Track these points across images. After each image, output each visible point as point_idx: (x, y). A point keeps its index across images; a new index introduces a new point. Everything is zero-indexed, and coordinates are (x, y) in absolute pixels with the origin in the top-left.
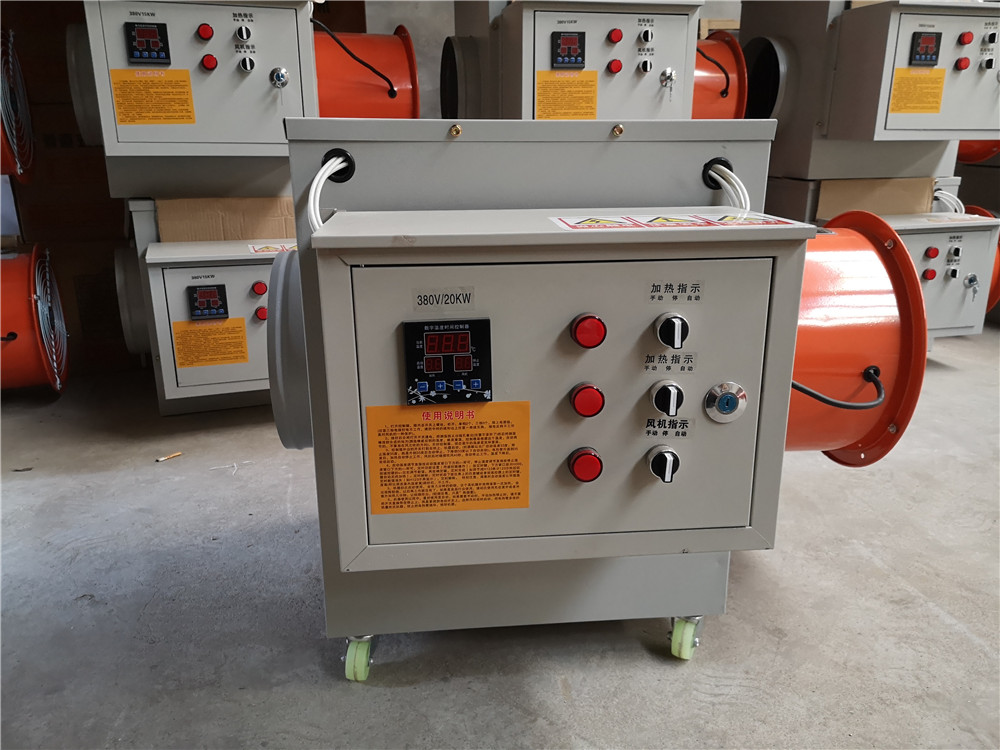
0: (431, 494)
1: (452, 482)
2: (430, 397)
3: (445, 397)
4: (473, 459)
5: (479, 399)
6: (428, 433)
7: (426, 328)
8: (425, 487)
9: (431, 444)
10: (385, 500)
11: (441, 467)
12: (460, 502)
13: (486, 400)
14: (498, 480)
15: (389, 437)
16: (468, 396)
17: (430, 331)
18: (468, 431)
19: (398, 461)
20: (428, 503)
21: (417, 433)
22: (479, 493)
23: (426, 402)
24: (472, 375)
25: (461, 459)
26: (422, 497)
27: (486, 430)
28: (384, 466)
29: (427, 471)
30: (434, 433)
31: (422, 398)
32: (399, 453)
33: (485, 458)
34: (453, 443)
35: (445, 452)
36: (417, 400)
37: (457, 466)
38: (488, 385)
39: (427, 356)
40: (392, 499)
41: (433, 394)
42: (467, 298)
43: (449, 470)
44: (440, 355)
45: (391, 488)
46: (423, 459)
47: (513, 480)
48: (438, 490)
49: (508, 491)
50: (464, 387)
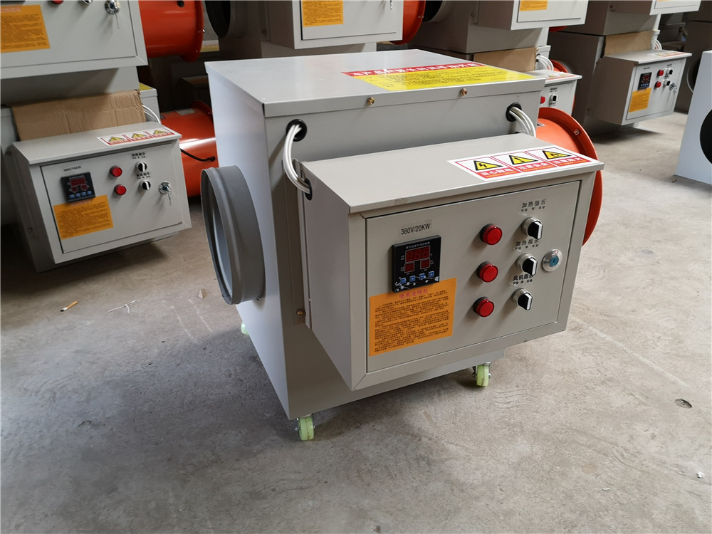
0: (401, 338)
1: (413, 330)
2: (407, 286)
3: (414, 284)
4: (424, 315)
5: (432, 282)
6: (402, 305)
7: (407, 248)
8: (399, 335)
9: (403, 311)
10: (377, 346)
11: (408, 323)
12: (416, 340)
13: (436, 282)
14: (437, 324)
15: (381, 312)
16: (427, 281)
17: (409, 249)
18: (424, 300)
19: (385, 324)
20: (400, 344)
21: (396, 307)
22: (427, 333)
23: (404, 289)
24: (429, 270)
25: (418, 317)
26: (397, 341)
27: (433, 298)
28: (378, 328)
29: (400, 326)
30: (405, 305)
31: (402, 287)
32: (386, 319)
33: (431, 313)
34: (415, 309)
35: (411, 314)
36: (400, 289)
37: (417, 320)
38: (437, 274)
39: (406, 263)
40: (381, 346)
41: (408, 284)
42: (428, 226)
43: (412, 324)
44: (413, 262)
45: (381, 339)
46: (399, 320)
47: (444, 322)
48: (406, 335)
49: (442, 329)
50: (425, 277)
